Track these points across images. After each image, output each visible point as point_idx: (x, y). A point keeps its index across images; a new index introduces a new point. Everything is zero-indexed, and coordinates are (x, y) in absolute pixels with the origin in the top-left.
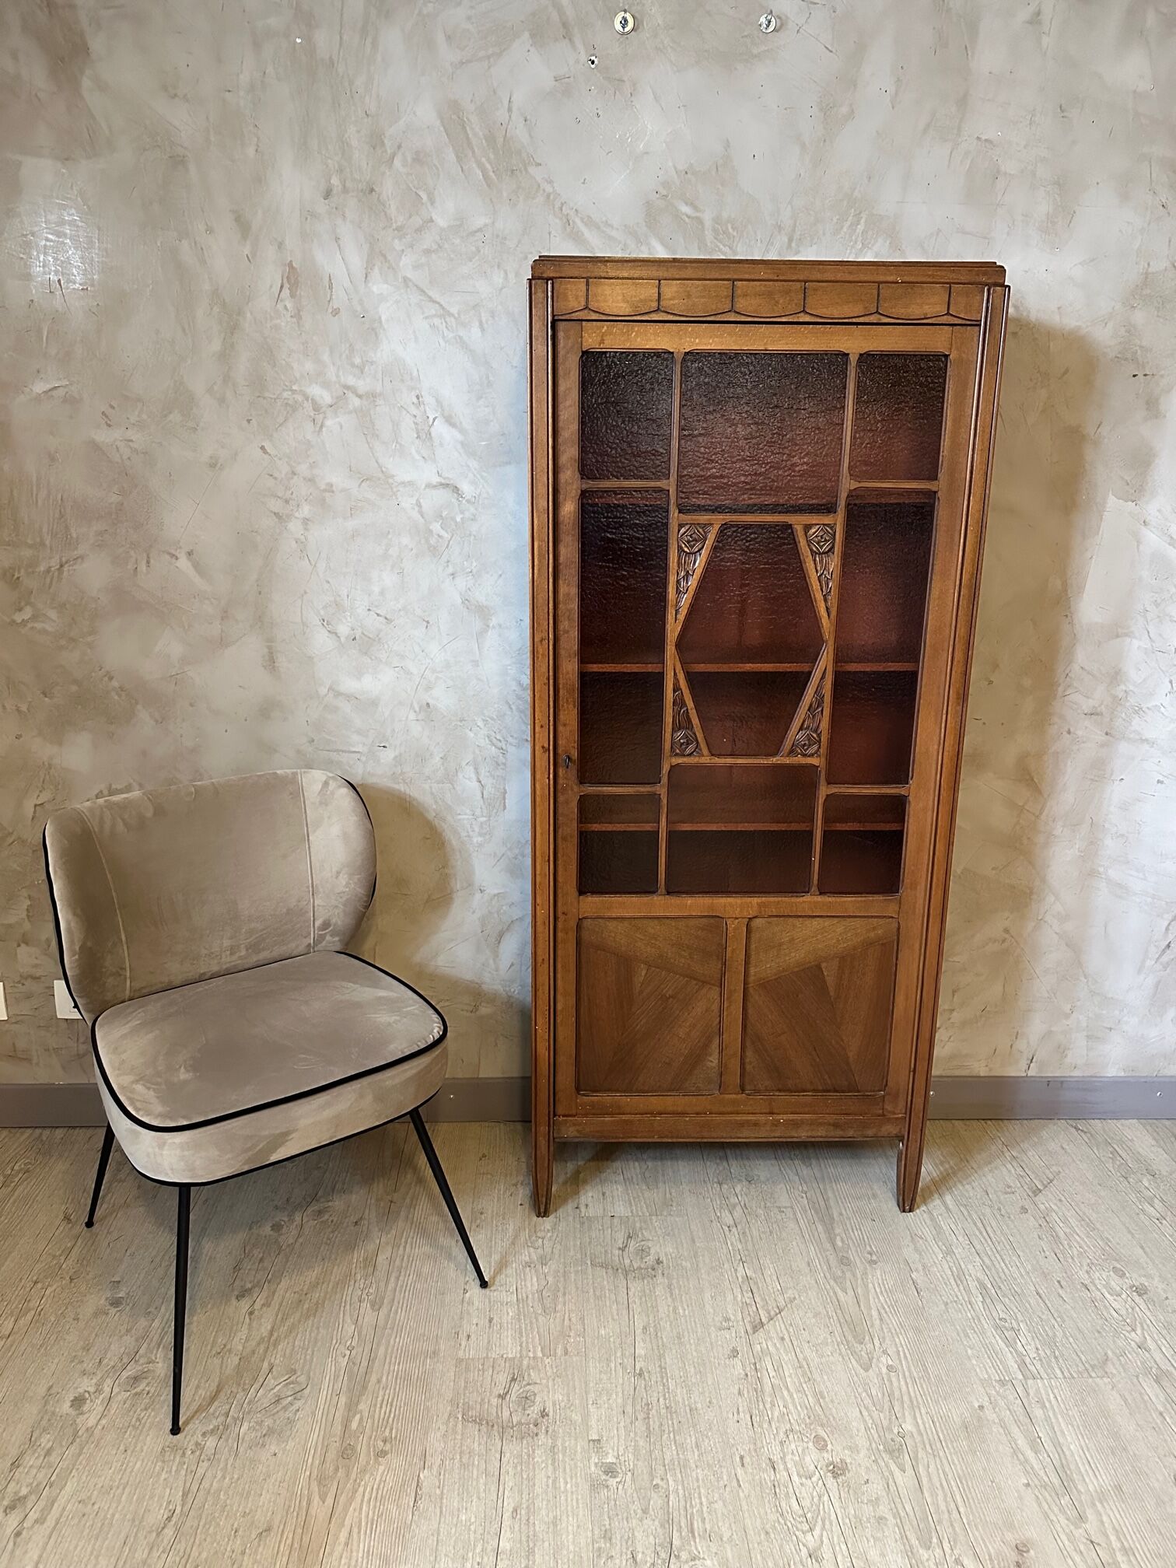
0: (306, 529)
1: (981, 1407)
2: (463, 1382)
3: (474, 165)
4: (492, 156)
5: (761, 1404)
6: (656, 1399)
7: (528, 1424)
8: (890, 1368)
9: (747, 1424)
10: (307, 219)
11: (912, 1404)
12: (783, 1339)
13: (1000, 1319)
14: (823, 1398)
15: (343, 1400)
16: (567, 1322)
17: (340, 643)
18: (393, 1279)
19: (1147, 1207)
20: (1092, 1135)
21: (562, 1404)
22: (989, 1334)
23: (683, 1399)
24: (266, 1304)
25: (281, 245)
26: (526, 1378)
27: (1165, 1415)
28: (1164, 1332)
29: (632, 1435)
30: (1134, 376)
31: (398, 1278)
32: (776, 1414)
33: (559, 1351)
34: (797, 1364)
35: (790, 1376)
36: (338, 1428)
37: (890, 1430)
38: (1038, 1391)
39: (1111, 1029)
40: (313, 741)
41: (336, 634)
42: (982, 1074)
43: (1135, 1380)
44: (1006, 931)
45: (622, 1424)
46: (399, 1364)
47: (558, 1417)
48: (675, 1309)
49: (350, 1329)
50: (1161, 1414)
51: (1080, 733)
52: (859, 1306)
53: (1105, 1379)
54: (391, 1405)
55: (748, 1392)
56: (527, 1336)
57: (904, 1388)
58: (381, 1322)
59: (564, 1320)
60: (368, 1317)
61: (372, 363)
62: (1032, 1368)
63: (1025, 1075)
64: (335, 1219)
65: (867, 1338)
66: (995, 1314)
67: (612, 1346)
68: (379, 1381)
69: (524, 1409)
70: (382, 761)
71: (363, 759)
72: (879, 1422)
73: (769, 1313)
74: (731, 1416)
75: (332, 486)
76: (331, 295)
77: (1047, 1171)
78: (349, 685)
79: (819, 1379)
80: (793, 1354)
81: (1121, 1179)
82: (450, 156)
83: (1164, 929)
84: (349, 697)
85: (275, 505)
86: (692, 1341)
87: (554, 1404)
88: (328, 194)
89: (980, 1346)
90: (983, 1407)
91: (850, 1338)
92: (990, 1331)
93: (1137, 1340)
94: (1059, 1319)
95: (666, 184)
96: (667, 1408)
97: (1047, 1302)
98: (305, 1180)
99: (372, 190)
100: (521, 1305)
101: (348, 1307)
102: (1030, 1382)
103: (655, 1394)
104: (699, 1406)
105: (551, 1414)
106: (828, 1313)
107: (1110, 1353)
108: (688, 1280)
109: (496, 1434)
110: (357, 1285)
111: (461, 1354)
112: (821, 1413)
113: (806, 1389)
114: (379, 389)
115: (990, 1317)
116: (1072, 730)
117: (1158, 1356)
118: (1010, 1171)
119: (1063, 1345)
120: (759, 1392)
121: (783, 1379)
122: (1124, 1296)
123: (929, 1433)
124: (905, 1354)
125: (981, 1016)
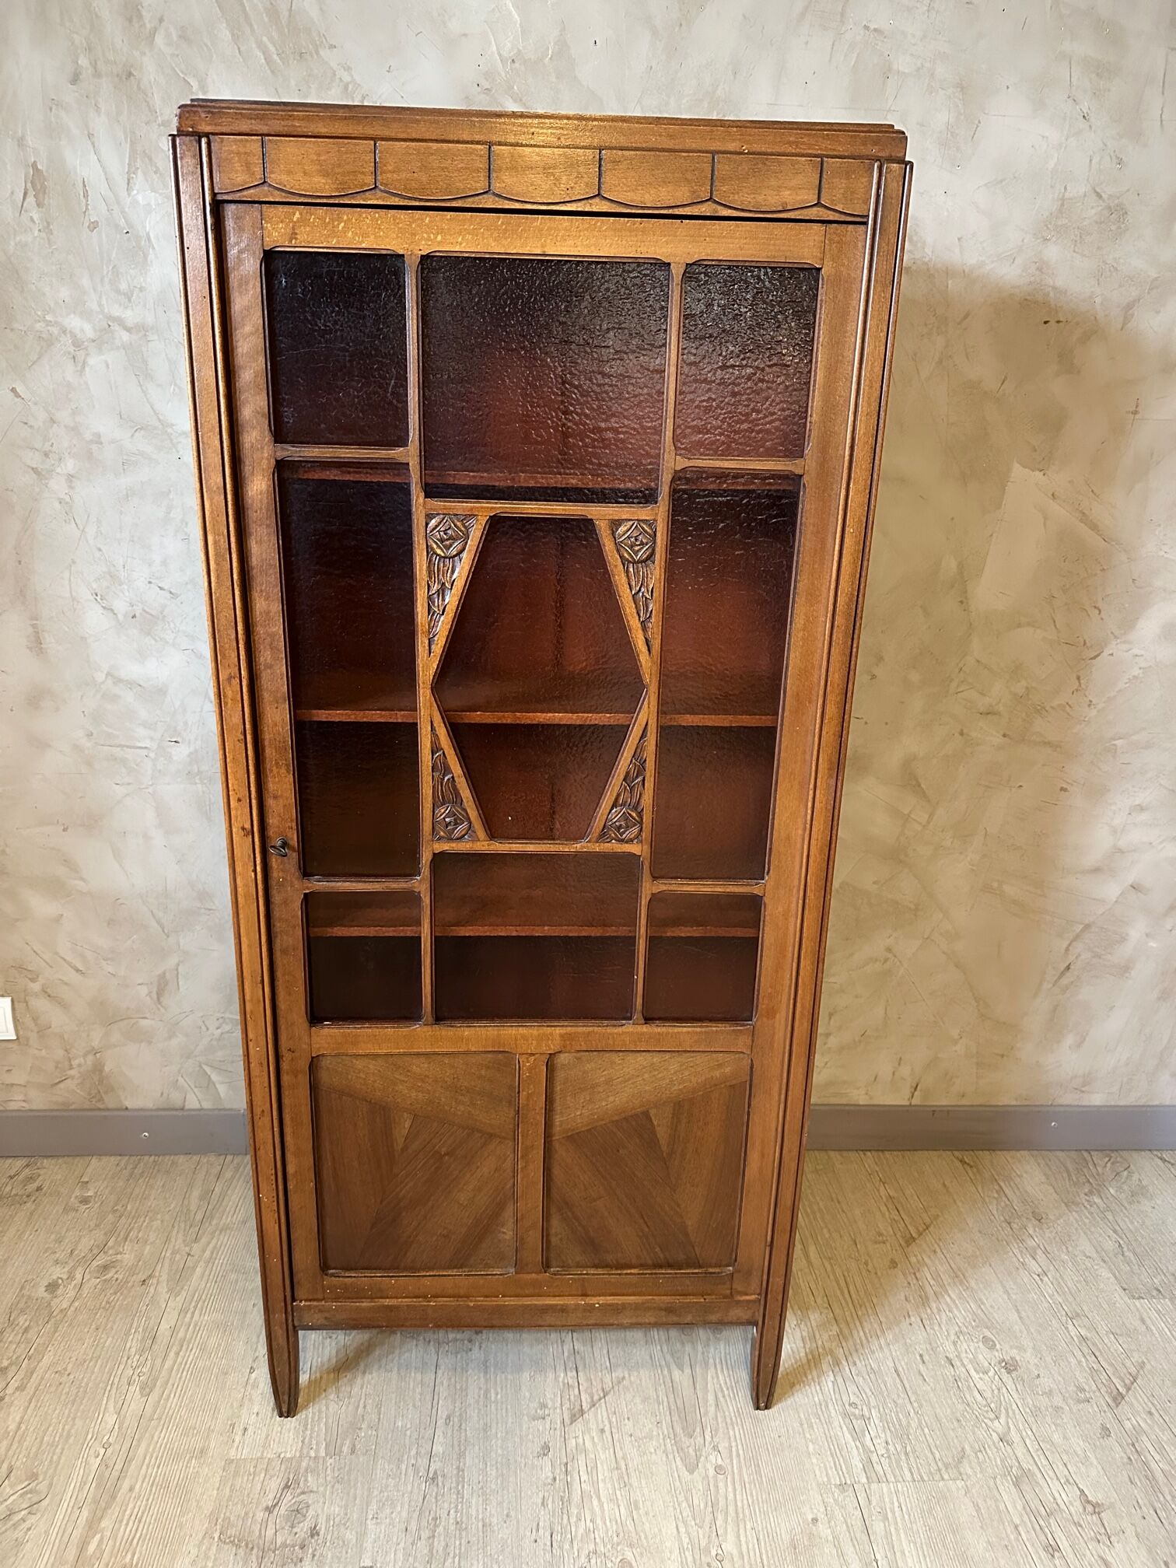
0: (71, 488)
1: (815, 1520)
2: (228, 1490)
3: (254, 46)
4: (275, 34)
5: (565, 1517)
6: (446, 1512)
7: (293, 1546)
8: (719, 1469)
9: (545, 1544)
10: (51, 109)
11: (737, 1517)
12: (602, 1431)
13: (850, 1405)
14: (637, 1508)
15: (85, 1513)
16: (360, 1410)
17: (118, 621)
18: (172, 1354)
19: (1029, 1261)
20: (978, 1170)
21: (337, 1520)
22: (836, 1424)
23: (477, 1511)
24: (21, 1388)
25: (21, 142)
26: (301, 1485)
27: (1020, 1529)
28: (1031, 1420)
29: (411, 1559)
30: (1046, 322)
31: (177, 1354)
32: (581, 1531)
33: (345, 1449)
34: (614, 1465)
35: (604, 1481)
36: (71, 1553)
37: (708, 1551)
38: (882, 1497)
39: (1002, 1056)
40: (92, 734)
41: (112, 610)
42: (861, 1103)
43: (992, 1482)
44: (889, 950)
45: (402, 1545)
46: (158, 1467)
47: (329, 1538)
48: (487, 1391)
49: (111, 1419)
50: (1016, 1527)
51: (974, 734)
52: (695, 1388)
53: (958, 1482)
54: (140, 1522)
55: (553, 1502)
56: (312, 1429)
57: (731, 1496)
58: (149, 1409)
59: (358, 1406)
60: (135, 1403)
61: (141, 289)
62: (878, 1468)
63: (908, 1103)
64: (121, 1277)
65: (698, 1430)
66: (845, 1398)
67: (407, 1441)
68: (131, 1489)
69: (292, 1527)
70: (175, 758)
71: (152, 755)
72: (697, 1542)
73: (592, 1398)
74: (529, 1534)
75: (99, 436)
76: (87, 205)
77: (924, 1215)
78: (132, 670)
79: (635, 1484)
80: (612, 1450)
81: (1004, 1225)
82: (225, 34)
83: (1063, 951)
84: (131, 684)
85: (33, 459)
86: (499, 1436)
87: (328, 1520)
88: (75, 79)
89: (824, 1439)
90: (817, 1520)
91: (679, 1430)
92: (838, 1420)
93: (1000, 1430)
94: (915, 1405)
95: (487, 75)
96: (458, 1523)
97: (905, 1382)
98: (97, 1226)
99: (130, 74)
100: (312, 1389)
101: (113, 1391)
102: (874, 1486)
103: (446, 1505)
104: (494, 1520)
105: (322, 1533)
106: (658, 1397)
107: (967, 1447)
108: (507, 1354)
109: (254, 1560)
110: (130, 1361)
111: (232, 1453)
112: (632, 1528)
113: (619, 1497)
114: (150, 320)
115: (840, 1402)
116: (965, 731)
117: (1020, 1452)
118: (883, 1215)
119: (917, 1438)
120: (565, 1501)
121: (595, 1484)
122: (991, 1374)
123: (752, 1553)
124: (737, 1451)
125: (860, 1041)
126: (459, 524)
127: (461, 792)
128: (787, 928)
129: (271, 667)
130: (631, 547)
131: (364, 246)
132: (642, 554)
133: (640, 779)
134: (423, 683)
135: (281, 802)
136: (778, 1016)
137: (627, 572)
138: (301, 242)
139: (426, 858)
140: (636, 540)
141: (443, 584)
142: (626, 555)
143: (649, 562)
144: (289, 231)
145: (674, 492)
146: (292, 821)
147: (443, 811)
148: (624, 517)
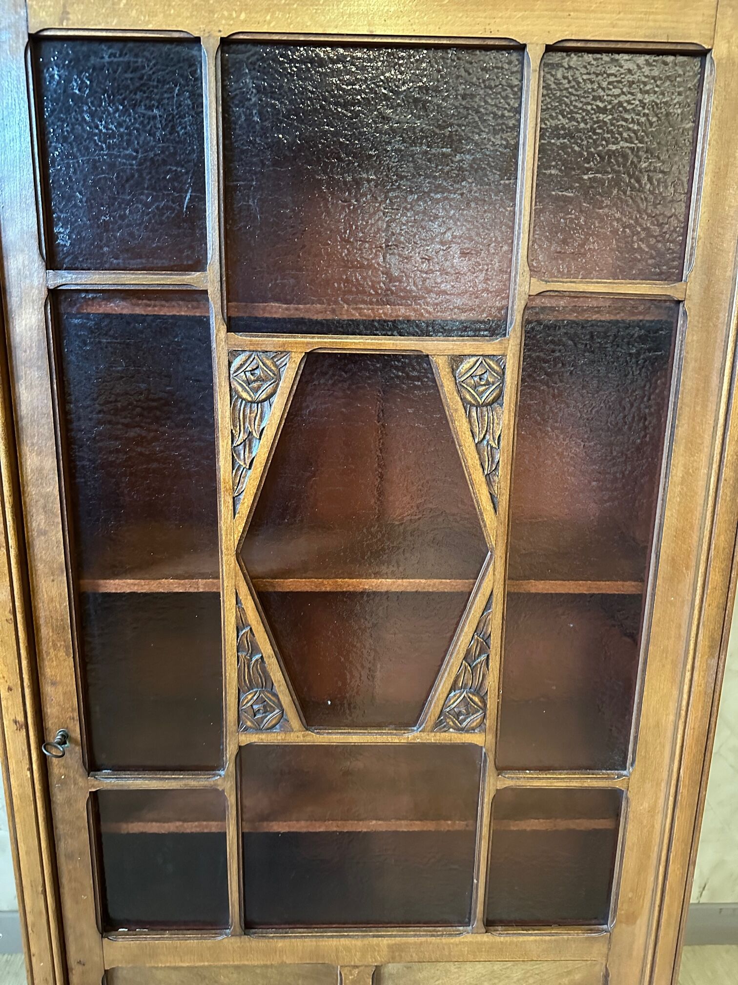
126: (269, 363)
127: (271, 674)
128: (653, 826)
129: (45, 533)
130: (475, 387)
131: (150, 27)
132: (488, 395)
133: (483, 657)
134: (227, 549)
135: (60, 689)
136: (638, 922)
137: (469, 417)
138: (73, 24)
139: (230, 751)
140: (480, 379)
141: (250, 433)
142: (468, 397)
143: (496, 405)
144: (59, 10)
145: (526, 322)
146: (73, 710)
147: (250, 697)
148: (466, 352)
